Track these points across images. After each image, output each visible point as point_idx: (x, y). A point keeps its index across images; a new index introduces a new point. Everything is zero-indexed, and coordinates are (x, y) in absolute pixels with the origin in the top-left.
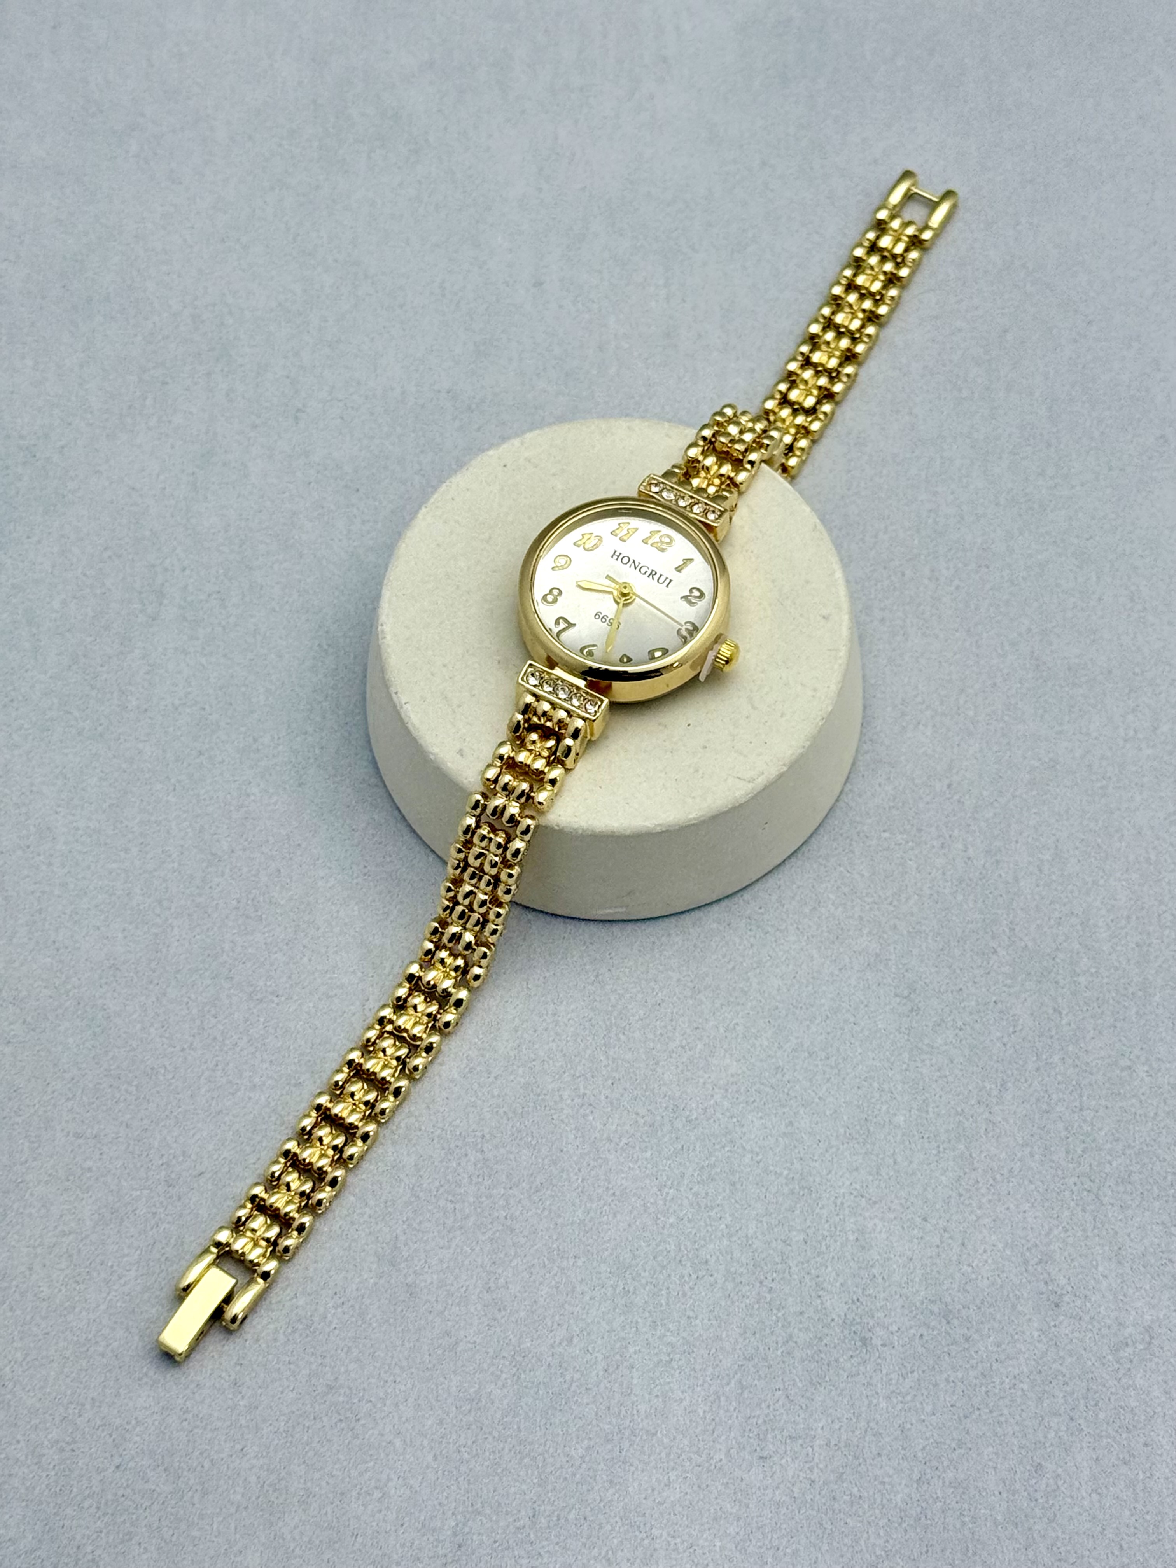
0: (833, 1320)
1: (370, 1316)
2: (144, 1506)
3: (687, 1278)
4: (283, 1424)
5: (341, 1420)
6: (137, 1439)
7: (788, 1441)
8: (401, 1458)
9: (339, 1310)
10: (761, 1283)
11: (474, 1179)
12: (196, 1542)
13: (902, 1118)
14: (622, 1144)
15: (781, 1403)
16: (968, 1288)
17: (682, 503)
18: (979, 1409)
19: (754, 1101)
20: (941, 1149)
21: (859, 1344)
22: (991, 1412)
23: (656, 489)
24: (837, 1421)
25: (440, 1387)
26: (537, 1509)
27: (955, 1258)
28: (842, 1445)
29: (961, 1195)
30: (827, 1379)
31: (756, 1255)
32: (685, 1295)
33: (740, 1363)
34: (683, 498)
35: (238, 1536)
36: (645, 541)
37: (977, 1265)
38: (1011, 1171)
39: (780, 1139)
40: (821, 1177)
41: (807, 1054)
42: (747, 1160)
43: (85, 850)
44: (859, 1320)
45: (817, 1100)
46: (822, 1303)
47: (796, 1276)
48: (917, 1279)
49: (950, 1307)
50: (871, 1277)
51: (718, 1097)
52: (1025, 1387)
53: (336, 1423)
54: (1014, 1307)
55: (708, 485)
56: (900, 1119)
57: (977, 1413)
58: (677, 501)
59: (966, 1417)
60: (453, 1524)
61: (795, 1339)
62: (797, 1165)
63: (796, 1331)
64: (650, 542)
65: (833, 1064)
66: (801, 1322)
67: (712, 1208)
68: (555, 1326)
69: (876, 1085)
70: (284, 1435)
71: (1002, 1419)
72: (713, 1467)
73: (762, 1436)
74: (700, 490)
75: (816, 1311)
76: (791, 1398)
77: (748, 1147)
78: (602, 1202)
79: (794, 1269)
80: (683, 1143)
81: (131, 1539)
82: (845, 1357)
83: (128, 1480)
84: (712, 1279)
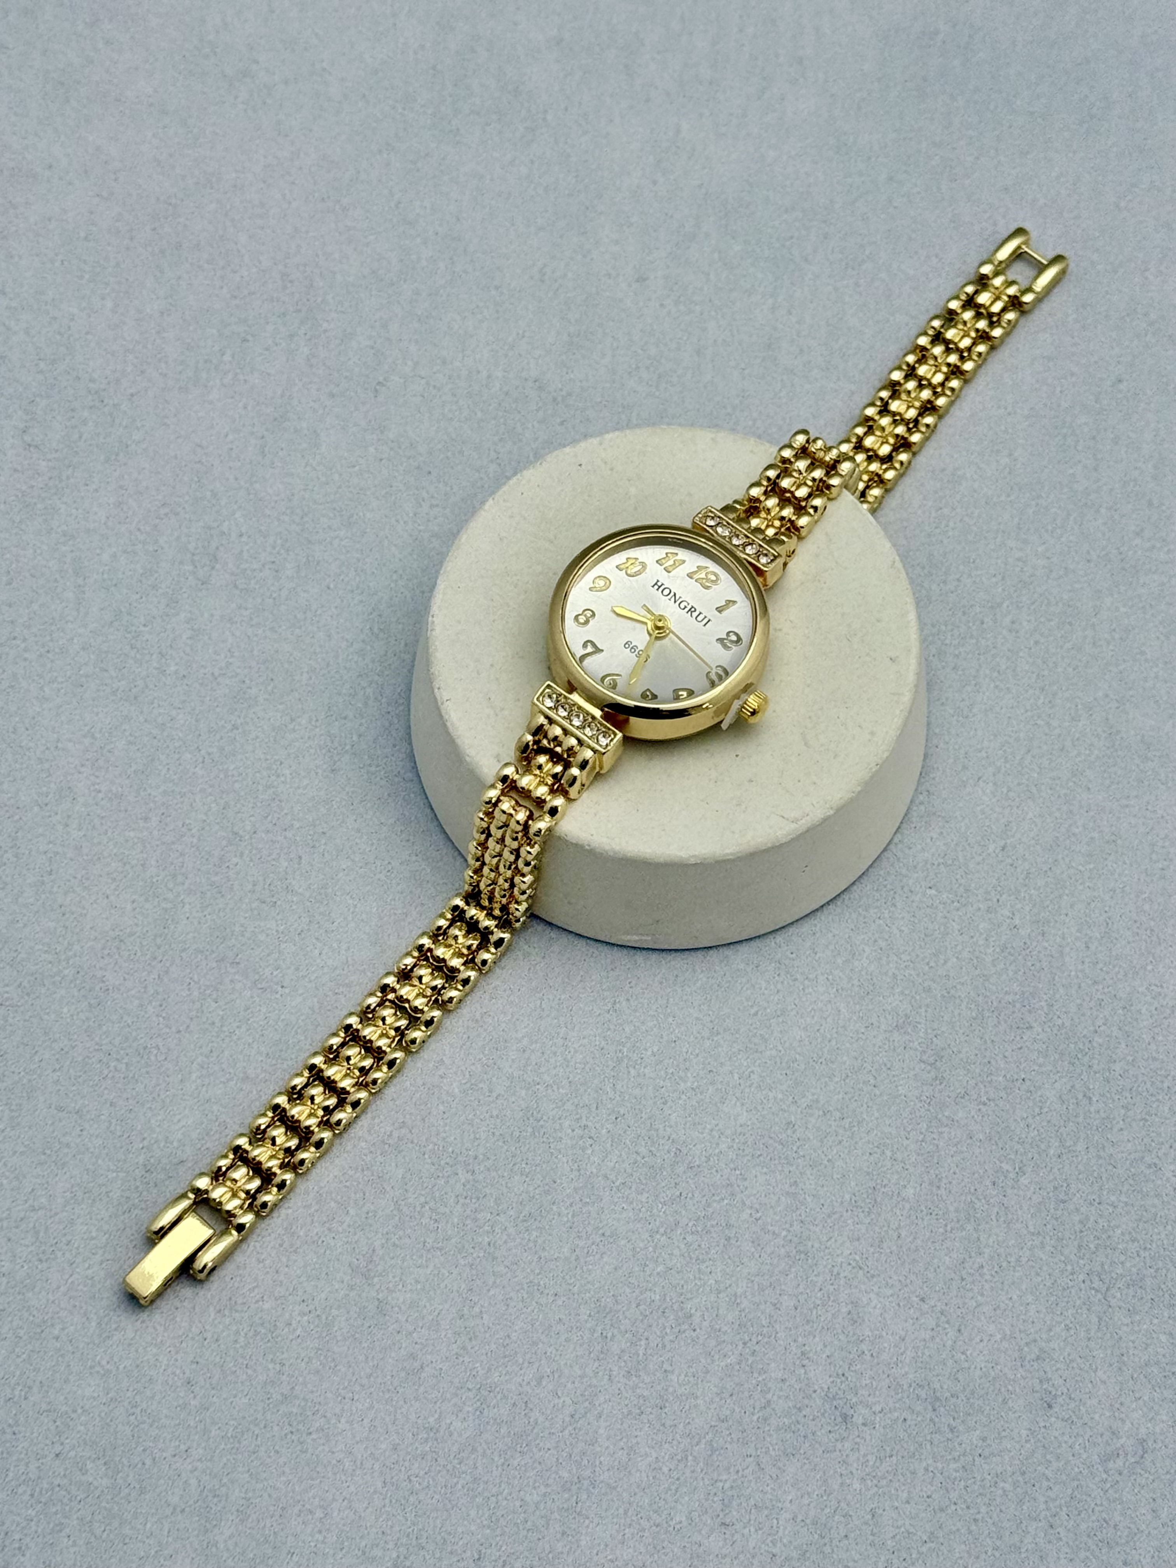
0: (815, 1391)
1: (335, 1329)
2: (79, 1498)
3: (668, 1331)
4: (232, 1429)
5: (292, 1433)
6: (82, 1428)
7: (753, 1511)
8: (350, 1479)
9: (306, 1318)
10: (745, 1344)
11: (462, 1201)
12: (127, 1541)
13: (912, 1191)
14: (617, 1183)
15: (750, 1469)
16: (960, 1376)
17: (735, 541)
18: (955, 1504)
19: (761, 1155)
20: (949, 1228)
21: (839, 1419)
22: (968, 1507)
23: (712, 523)
24: (806, 1496)
25: (399, 1411)
26: (483, 1551)
27: (950, 1343)
28: (808, 1521)
29: (963, 1279)
30: (802, 1451)
31: (743, 1315)
32: (664, 1346)
33: (713, 1423)
34: (737, 536)
35: (170, 1539)
36: (690, 576)
37: (971, 1354)
38: (1018, 1260)
39: (783, 1199)
40: (820, 1243)
41: (821, 1113)
42: (745, 1216)
43: (104, 814)
44: (842, 1396)
45: (825, 1162)
46: (805, 1373)
47: (782, 1342)
48: (907, 1361)
49: (938, 1394)
50: (859, 1353)
51: (723, 1147)
52: (1007, 1486)
53: (286, 1435)
54: (1005, 1401)
55: (768, 526)
56: (910, 1192)
57: (953, 1507)
58: (730, 538)
59: (942, 1510)
60: (394, 1555)
61: (773, 1406)
62: (796, 1227)
63: (775, 1398)
64: (696, 577)
65: (847, 1126)
66: (781, 1390)
67: (704, 1261)
68: (526, 1364)
69: (888, 1153)
70: (231, 1440)
71: (979, 1517)
72: (671, 1529)
73: (726, 1501)
74: (758, 530)
75: (799, 1380)
76: (762, 1466)
77: (748, 1203)
78: (590, 1242)
79: (781, 1335)
80: (681, 1190)
81: (61, 1531)
82: (823, 1431)
83: (66, 1469)
84: (694, 1334)
